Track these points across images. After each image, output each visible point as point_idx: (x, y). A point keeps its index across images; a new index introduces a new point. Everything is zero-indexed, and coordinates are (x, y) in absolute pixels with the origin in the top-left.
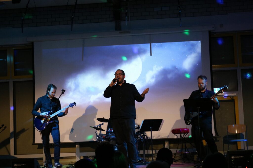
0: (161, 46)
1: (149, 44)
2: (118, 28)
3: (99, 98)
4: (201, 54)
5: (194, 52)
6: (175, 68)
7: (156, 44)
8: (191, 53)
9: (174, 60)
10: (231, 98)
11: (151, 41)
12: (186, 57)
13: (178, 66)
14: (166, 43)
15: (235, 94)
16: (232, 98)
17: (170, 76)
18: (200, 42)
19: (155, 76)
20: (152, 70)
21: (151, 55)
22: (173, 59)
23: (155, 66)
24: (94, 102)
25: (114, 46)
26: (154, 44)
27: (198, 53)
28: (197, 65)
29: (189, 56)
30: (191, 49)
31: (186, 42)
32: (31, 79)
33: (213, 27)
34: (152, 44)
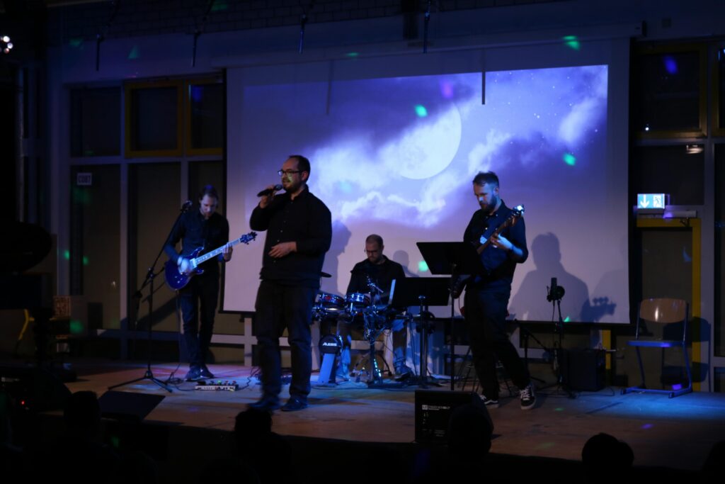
0: (509, 79)
1: (480, 75)
2: (410, 33)
3: (360, 210)
4: (606, 103)
5: (590, 96)
6: (539, 138)
7: (498, 74)
8: (582, 98)
9: (538, 117)
10: (684, 223)
11: (485, 65)
12: (568, 110)
13: (547, 133)
14: (522, 71)
15: (692, 213)
16: (686, 222)
17: (526, 159)
18: (605, 68)
19: (490, 158)
20: (484, 142)
21: (483, 103)
22: (537, 115)
23: (492, 133)
24: (350, 218)
25: (399, 79)
26: (491, 73)
27: (600, 99)
28: (596, 131)
29: (576, 107)
30: (582, 90)
31: (570, 69)
32: (220, 158)
33: (638, 28)
34: (488, 74)
